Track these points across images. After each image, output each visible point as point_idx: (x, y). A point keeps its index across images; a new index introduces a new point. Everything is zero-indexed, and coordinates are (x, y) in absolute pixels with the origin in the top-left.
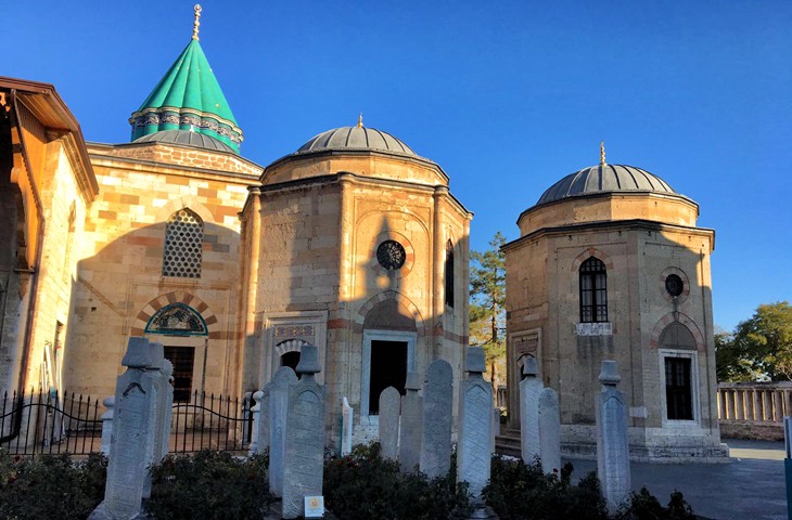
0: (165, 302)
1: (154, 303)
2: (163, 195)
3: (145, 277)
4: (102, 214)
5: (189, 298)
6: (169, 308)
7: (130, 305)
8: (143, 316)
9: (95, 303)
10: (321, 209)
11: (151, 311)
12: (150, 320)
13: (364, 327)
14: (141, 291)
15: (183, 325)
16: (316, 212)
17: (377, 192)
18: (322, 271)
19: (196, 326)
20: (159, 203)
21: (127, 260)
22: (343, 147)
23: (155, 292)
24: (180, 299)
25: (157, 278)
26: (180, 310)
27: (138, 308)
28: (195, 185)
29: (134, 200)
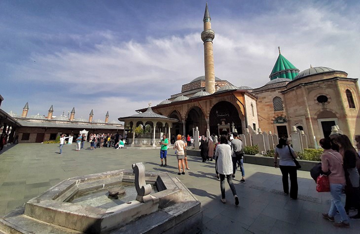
0: (276, 117)
1: (274, 117)
2: (270, 95)
3: (271, 112)
4: (259, 102)
5: (282, 115)
6: (278, 118)
7: (269, 118)
8: (272, 120)
9: (262, 119)
10: (298, 93)
11: (274, 119)
12: (274, 121)
13: (317, 119)
14: (270, 115)
15: (282, 121)
16: (297, 94)
17: (313, 85)
18: (301, 107)
19: (285, 121)
20: (270, 97)
21: (266, 110)
22: (308, 75)
23: (274, 115)
24: (280, 116)
25: (273, 112)
26: (280, 118)
27: (271, 119)
28: (277, 91)
29: (265, 98)
